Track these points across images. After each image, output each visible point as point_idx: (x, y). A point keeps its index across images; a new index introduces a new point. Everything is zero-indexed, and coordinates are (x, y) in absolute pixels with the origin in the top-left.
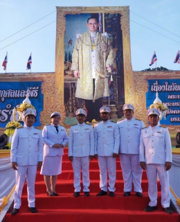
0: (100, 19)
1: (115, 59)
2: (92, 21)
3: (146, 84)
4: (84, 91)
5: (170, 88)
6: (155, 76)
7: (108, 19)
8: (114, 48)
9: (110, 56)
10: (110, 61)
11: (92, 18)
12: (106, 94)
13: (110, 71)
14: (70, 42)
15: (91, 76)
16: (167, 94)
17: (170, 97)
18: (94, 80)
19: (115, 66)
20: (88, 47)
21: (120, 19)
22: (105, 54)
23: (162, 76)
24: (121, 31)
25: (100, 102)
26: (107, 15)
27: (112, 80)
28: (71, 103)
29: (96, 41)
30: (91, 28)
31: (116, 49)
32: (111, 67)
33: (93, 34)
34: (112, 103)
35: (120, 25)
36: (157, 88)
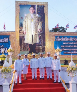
0: (35, 8)
1: (42, 26)
2: (32, 8)
3: (54, 38)
4: (28, 40)
5: (64, 40)
6: (58, 34)
7: (39, 8)
8: (41, 21)
9: (40, 25)
10: (39, 27)
11: (32, 7)
13: (39, 31)
14: (22, 18)
15: (31, 33)
16: (63, 42)
17: (64, 43)
18: (32, 35)
19: (41, 30)
20: (30, 21)
21: (44, 8)
22: (37, 24)
23: (61, 34)
24: (44, 14)
25: (35, 45)
26: (38, 6)
27: (40, 35)
28: (22, 45)
29: (33, 18)
30: (31, 11)
31: (42, 22)
32: (40, 30)
33: (32, 15)
34: (40, 45)
35: (44, 11)
36: (59, 39)
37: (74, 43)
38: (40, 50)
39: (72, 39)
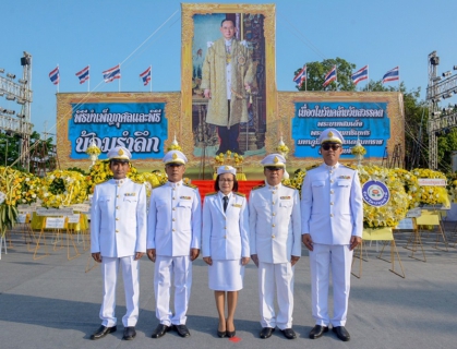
0: (237, 22)
1: (256, 76)
2: (228, 24)
3: (293, 108)
5: (320, 113)
6: (304, 98)
7: (248, 22)
8: (254, 60)
9: (249, 71)
11: (227, 19)
12: (244, 119)
13: (249, 90)
14: (199, 52)
15: (226, 97)
16: (316, 120)
17: (321, 124)
18: (229, 101)
19: (255, 85)
20: (222, 60)
21: (262, 22)
22: (243, 68)
23: (312, 98)
24: (263, 39)
25: (236, 128)
26: (246, 16)
27: (251, 101)
28: (200, 130)
29: (232, 52)
30: (226, 33)
31: (257, 62)
32: (251, 85)
33: (228, 43)
34: (250, 130)
35: (263, 31)
36: (305, 113)
37: (351, 124)
38: (250, 142)
39: (344, 113)
